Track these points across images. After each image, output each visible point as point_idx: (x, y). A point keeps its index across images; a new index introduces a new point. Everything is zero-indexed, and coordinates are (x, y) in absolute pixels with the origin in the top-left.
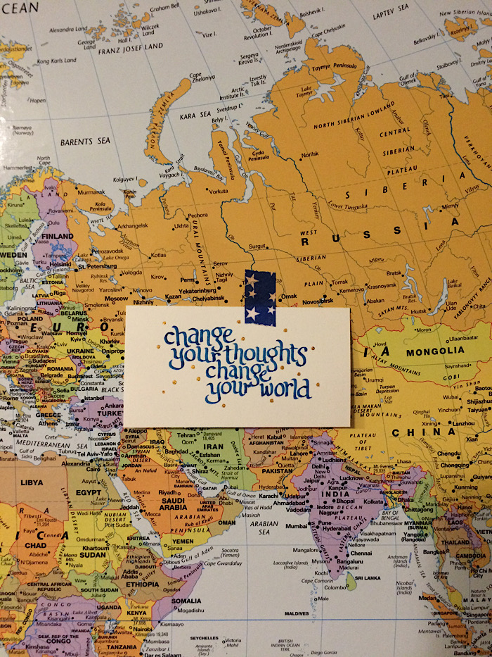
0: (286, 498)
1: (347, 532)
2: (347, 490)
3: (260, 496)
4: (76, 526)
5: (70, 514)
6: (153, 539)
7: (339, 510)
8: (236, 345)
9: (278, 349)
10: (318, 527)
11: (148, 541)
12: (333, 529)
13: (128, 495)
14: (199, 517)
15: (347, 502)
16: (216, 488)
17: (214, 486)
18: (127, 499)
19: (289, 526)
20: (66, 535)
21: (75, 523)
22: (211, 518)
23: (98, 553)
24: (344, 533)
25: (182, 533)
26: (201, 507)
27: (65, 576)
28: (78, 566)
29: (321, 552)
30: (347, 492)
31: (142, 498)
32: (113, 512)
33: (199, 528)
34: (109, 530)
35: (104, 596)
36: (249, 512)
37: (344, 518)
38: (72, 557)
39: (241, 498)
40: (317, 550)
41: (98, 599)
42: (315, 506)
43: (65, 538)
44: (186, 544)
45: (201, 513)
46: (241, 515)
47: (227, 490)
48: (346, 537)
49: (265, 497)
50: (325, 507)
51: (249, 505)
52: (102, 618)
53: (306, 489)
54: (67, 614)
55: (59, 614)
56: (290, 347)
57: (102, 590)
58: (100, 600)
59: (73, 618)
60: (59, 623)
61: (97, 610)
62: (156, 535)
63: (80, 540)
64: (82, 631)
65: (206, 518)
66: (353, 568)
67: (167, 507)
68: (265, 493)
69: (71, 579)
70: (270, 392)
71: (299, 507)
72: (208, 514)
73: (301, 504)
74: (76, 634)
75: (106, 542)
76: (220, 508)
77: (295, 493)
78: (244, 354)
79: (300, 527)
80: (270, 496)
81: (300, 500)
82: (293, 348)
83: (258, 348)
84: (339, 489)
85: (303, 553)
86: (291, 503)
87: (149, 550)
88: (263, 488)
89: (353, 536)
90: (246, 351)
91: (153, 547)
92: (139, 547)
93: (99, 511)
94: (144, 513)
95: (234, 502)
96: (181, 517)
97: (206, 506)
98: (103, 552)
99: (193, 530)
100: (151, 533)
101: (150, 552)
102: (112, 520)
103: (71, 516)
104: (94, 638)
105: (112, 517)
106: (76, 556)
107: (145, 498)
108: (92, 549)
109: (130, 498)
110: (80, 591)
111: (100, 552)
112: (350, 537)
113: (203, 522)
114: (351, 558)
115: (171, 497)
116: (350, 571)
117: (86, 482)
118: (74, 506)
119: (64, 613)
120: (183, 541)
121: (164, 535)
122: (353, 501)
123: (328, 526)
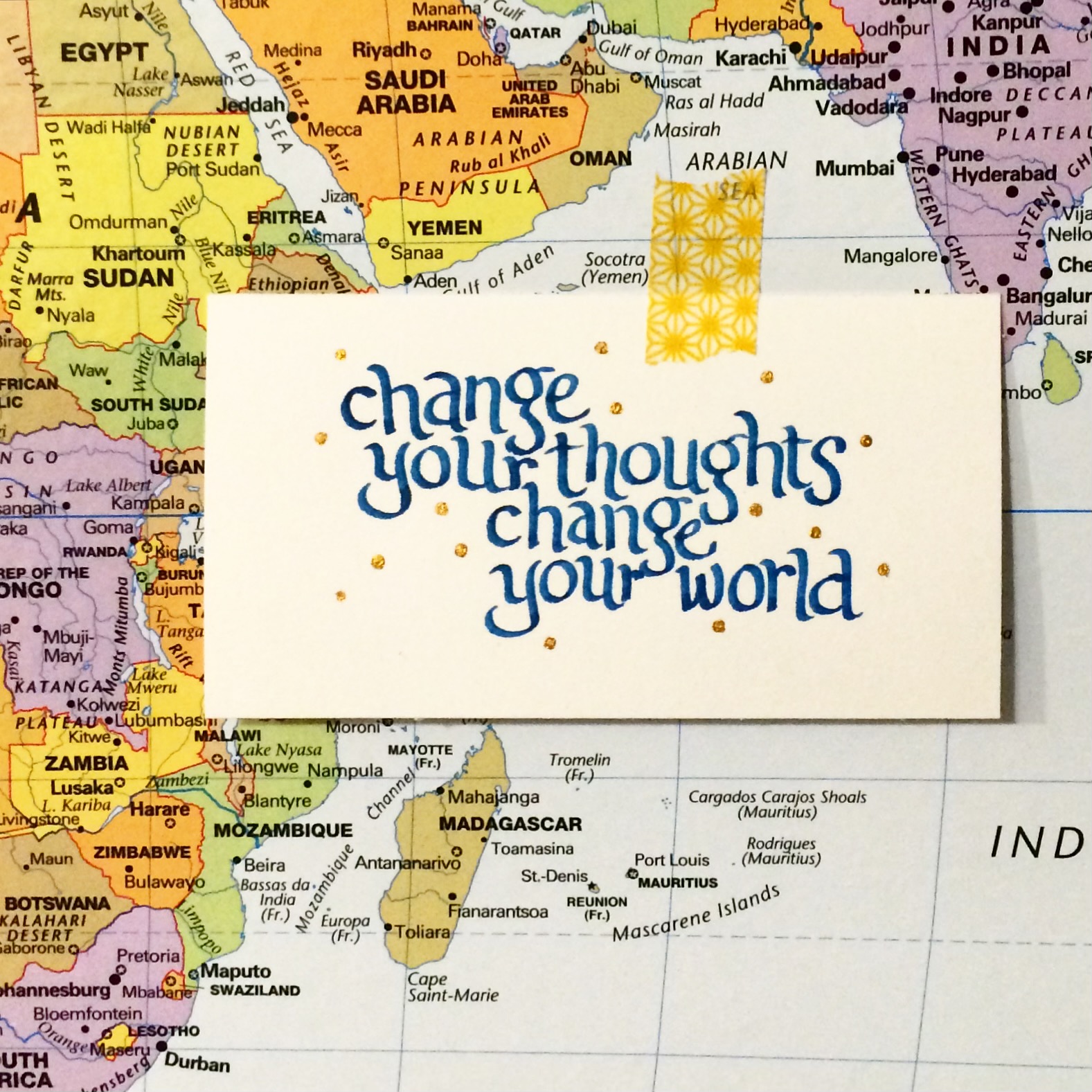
0: (815, 64)
1: (1043, 185)
2: (1042, 29)
3: (720, 58)
4: (65, 174)
5: (42, 129)
6: (338, 220)
7: (1013, 107)
8: (592, 431)
9: (742, 445)
10: (934, 170)
11: (320, 226)
12: (992, 176)
13: (245, 57)
14: (498, 138)
15: (1043, 74)
16: (556, 32)
17: (550, 22)
18: (240, 73)
19: (825, 168)
20: (30, 208)
21: (62, 161)
22: (544, 141)
23: (147, 272)
24: (1030, 190)
25: (440, 199)
26: (504, 100)
27: (34, 354)
28: (78, 317)
29: (945, 260)
30: (1040, 38)
31: (295, 72)
32: (193, 122)
33: (502, 177)
34: (183, 186)
35: (174, 424)
36: (679, 118)
37: (1031, 134)
38: (56, 287)
39: (650, 67)
40: (931, 256)
41: (153, 436)
42: (922, 92)
43: (29, 218)
44: (455, 237)
45: (506, 125)
46: (651, 127)
47: (599, 37)
48: (1038, 203)
49: (738, 60)
50: (959, 96)
51: (679, 93)
52: (168, 504)
53: (888, 27)
54: (46, 491)
55: (18, 491)
56: (785, 435)
57: (167, 404)
58: (158, 438)
59: (66, 506)
60: (18, 522)
61: (150, 476)
62: (350, 205)
63: (84, 223)
64: (103, 552)
65: (527, 143)
66: (1066, 320)
67: (383, 104)
68: (735, 46)
69: (57, 365)
70: (711, 596)
71: (862, 96)
72: (531, 128)
73: (870, 84)
74: (80, 562)
75: (174, 230)
76: (573, 105)
77: (847, 42)
78: (620, 462)
79: (869, 169)
80: (756, 60)
81: (865, 72)
82: (793, 439)
83: (669, 443)
84: (1011, 24)
85: (878, 266)
86: (836, 83)
87: (324, 261)
88: (730, 27)
89: (1065, 201)
90: (628, 453)
91: (340, 248)
92: (290, 250)
93: (144, 119)
94: (301, 125)
95: (625, 82)
96: (436, 138)
97: (524, 98)
98: (165, 265)
99: (478, 188)
100: (330, 197)
101: (328, 266)
102: (191, 151)
103: (45, 136)
104: (141, 577)
105: (192, 141)
106: (69, 281)
107: (305, 72)
108: (125, 256)
109: (252, 69)
110: (88, 406)
111: (154, 266)
112: (1056, 204)
113: (513, 156)
114: (1058, 283)
115: (399, 64)
116: (1054, 330)
117: (97, 13)
118: (59, 101)
119: (34, 489)
120: (445, 228)
121: (375, 204)
122: (1064, 71)
123: (973, 166)
